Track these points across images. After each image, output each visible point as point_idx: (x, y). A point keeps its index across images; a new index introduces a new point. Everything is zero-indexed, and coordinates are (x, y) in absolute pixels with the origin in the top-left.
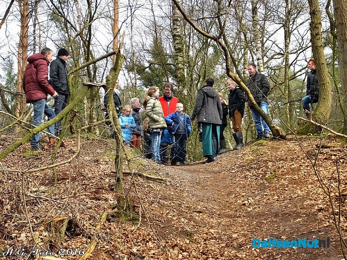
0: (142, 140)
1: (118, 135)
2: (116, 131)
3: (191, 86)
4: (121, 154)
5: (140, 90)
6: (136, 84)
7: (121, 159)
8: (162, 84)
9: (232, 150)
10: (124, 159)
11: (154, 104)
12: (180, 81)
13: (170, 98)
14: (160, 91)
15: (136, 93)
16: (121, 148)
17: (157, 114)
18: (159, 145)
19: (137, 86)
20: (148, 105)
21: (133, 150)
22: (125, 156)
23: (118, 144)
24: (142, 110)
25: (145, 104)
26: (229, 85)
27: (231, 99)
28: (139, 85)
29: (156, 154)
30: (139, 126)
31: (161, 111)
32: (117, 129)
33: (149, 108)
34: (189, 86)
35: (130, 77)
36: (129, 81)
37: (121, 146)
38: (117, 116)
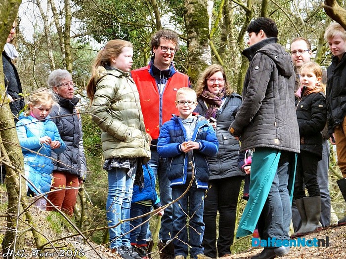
0: (80, 190)
1: (14, 173)
2: (9, 163)
3: (224, 39)
4: (21, 229)
5: (80, 48)
6: (67, 27)
7: (18, 243)
8: (143, 32)
9: (334, 227)
10: (28, 242)
11: (116, 90)
12: (192, 25)
13: (168, 75)
14: (135, 52)
15: (67, 55)
16: (20, 210)
17: (125, 117)
18: (128, 205)
19: (71, 34)
20: (99, 92)
21: (53, 219)
22: (30, 234)
23: (12, 200)
24: (82, 104)
25: (93, 88)
26: (337, 43)
27: (335, 82)
28: (77, 32)
29: (117, 231)
30: (75, 151)
31: (137, 110)
32: (11, 158)
33: (103, 101)
34: (219, 39)
35: (54, 9)
36: (50, 19)
37: (20, 205)
38: (12, 122)
